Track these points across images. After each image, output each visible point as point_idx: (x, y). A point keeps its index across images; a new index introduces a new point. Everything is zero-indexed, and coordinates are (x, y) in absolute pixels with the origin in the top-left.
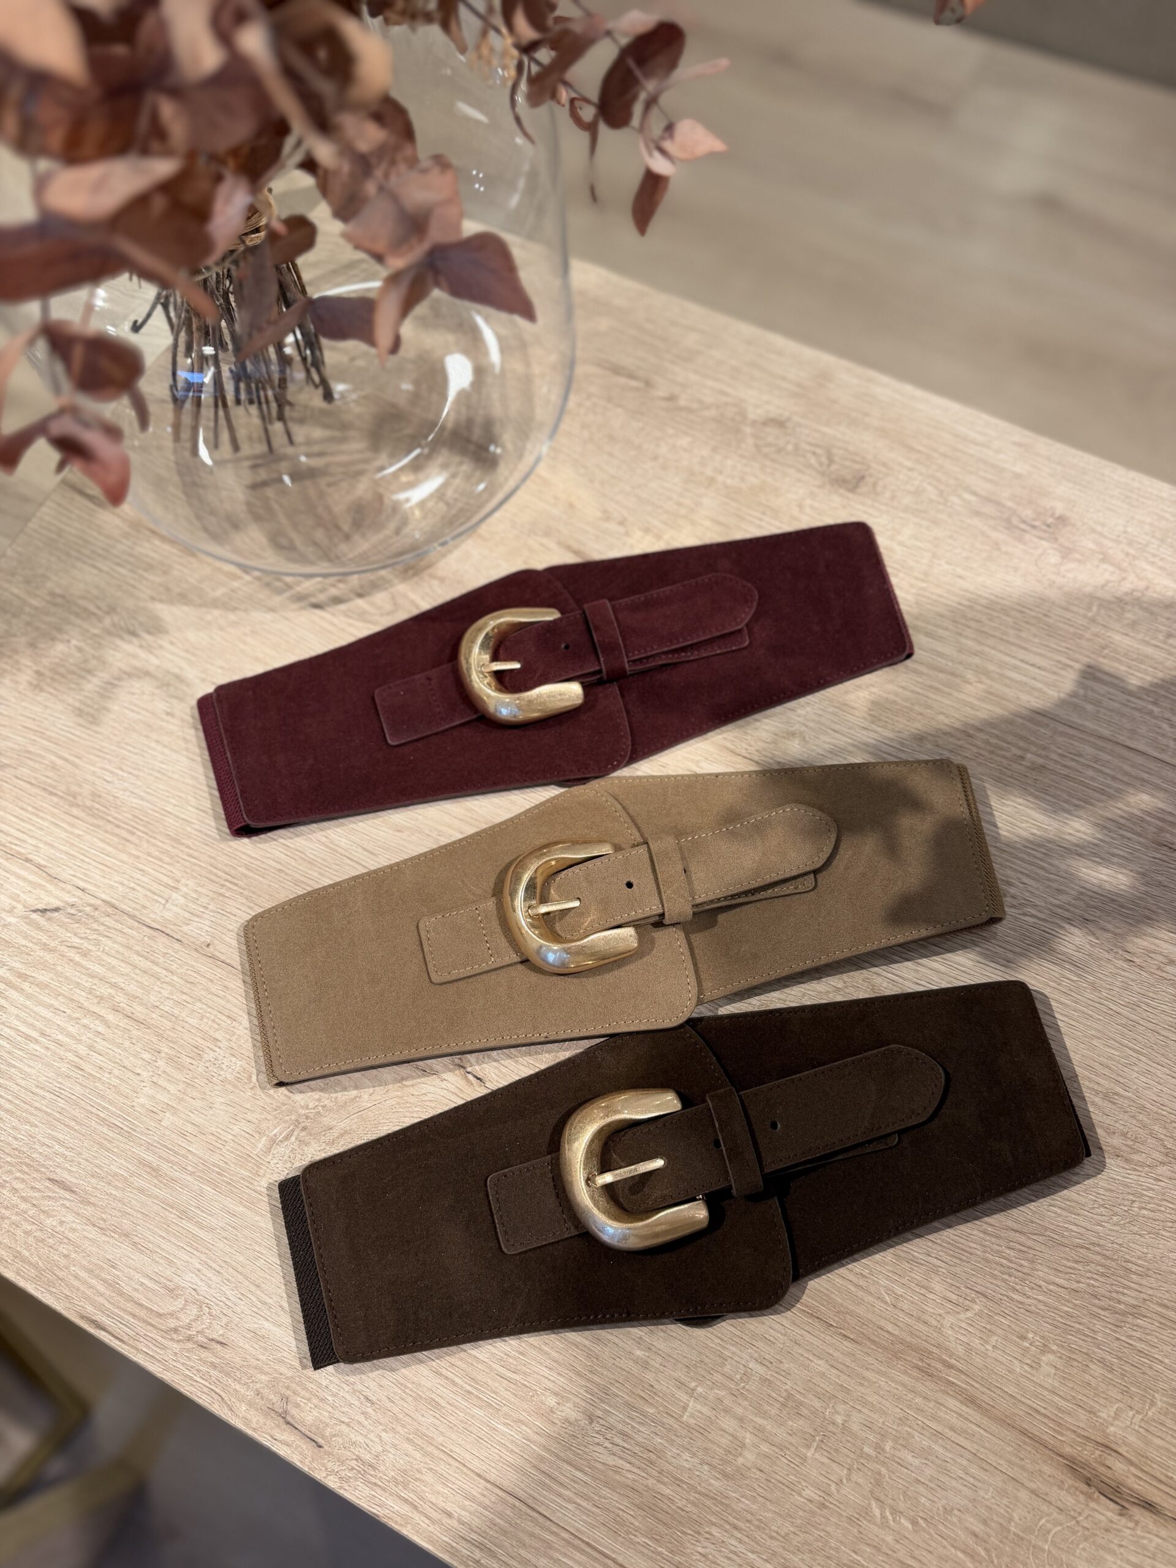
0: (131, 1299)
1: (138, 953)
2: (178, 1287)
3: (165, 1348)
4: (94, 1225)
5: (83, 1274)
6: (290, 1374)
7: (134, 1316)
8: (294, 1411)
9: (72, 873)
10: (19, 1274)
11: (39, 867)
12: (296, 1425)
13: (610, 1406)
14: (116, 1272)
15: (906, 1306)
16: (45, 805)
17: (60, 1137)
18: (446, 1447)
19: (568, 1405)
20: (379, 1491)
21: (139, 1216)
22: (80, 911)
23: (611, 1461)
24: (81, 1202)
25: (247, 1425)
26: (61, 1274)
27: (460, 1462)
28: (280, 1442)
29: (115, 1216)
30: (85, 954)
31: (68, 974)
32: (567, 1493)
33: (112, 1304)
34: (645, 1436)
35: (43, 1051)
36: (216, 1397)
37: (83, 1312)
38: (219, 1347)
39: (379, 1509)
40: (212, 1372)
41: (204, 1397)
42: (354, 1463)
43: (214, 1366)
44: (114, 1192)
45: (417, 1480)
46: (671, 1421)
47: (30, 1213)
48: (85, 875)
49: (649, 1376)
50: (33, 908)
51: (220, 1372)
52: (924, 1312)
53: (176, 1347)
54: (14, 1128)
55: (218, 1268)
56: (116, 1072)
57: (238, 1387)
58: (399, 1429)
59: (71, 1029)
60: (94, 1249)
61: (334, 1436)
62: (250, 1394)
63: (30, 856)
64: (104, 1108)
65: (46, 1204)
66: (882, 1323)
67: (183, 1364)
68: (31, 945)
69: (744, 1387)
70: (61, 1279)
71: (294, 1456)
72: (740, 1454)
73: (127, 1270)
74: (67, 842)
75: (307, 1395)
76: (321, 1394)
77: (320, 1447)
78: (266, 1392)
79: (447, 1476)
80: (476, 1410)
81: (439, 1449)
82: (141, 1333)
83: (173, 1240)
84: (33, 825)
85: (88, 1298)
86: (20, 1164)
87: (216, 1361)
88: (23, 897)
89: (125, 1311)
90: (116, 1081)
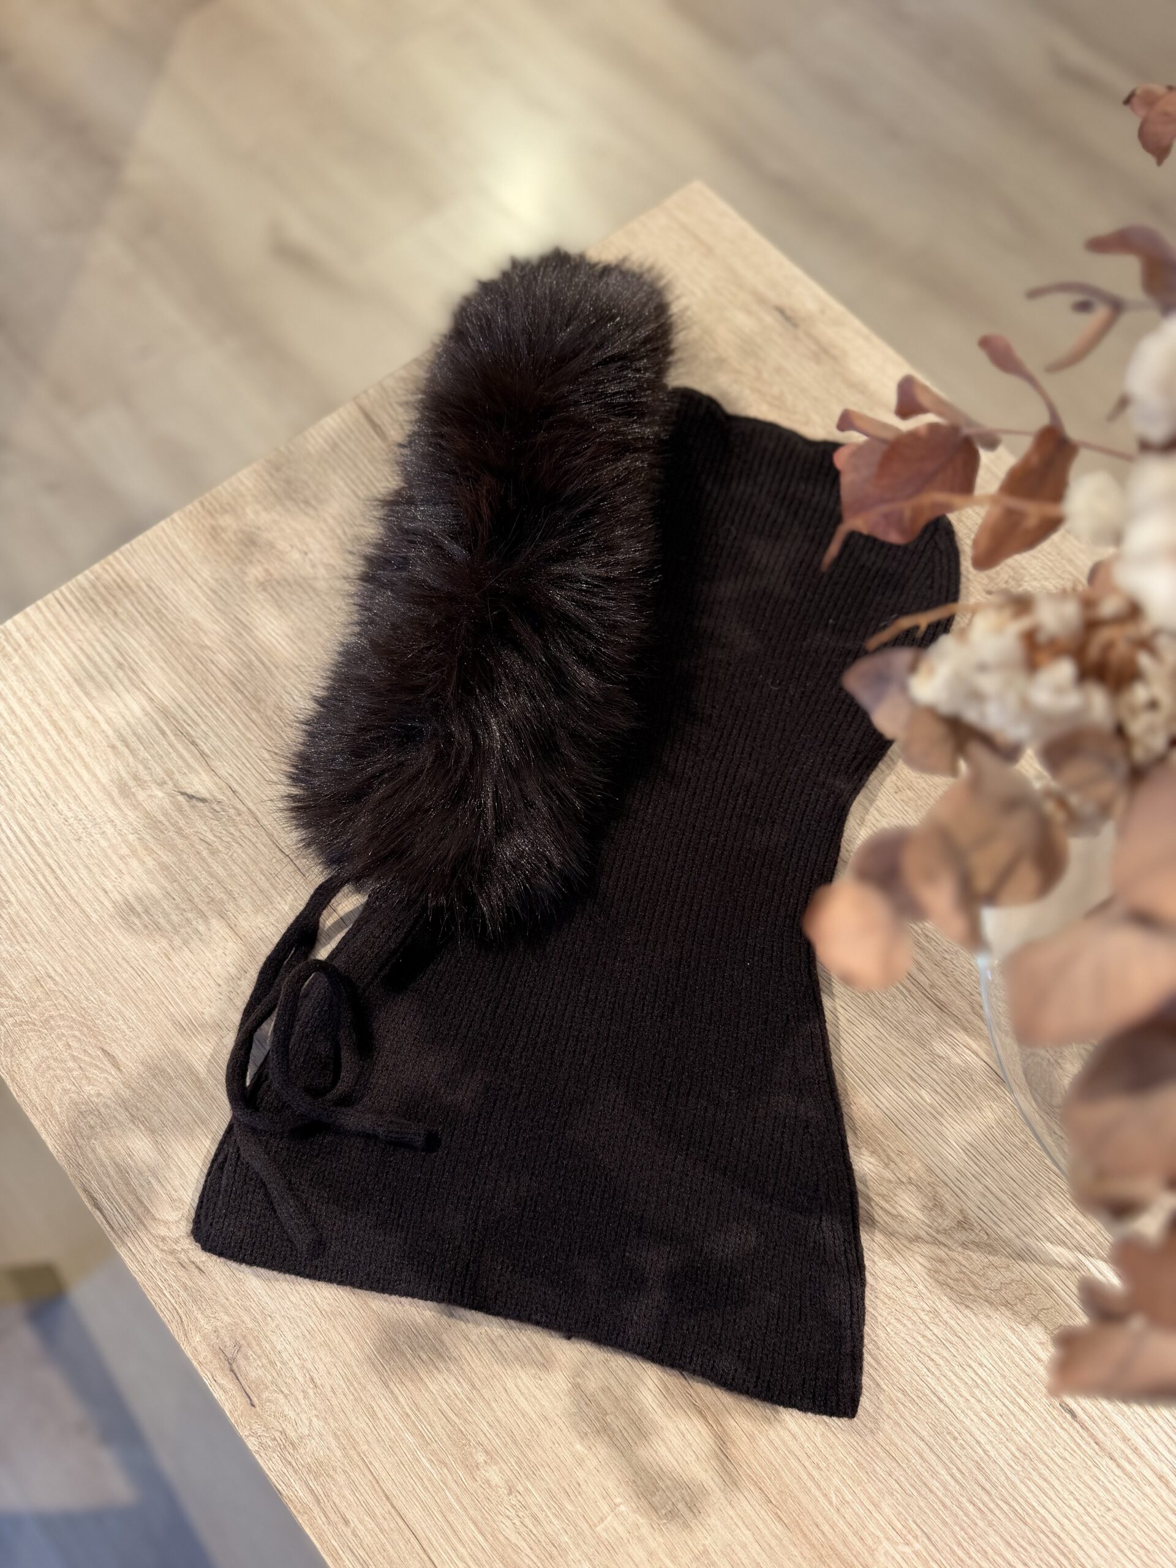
0: (134, 1192)
1: (262, 872)
2: (181, 1200)
3: (148, 1251)
4: (127, 1109)
5: (100, 1151)
6: (251, 1325)
7: (131, 1210)
8: (242, 1362)
9: (230, 772)
10: (44, 1126)
11: (202, 754)
12: (238, 1375)
13: (532, 1485)
14: (131, 1162)
15: (848, 1513)
16: (228, 698)
17: (127, 1014)
18: (367, 1457)
19: (494, 1467)
20: (291, 1471)
21: (171, 1118)
22: (224, 811)
23: (514, 1538)
25: (195, 1356)
26: (81, 1142)
27: (374, 1477)
28: (219, 1385)
29: (149, 1109)
30: (214, 852)
31: (190, 865)
32: (462, 1550)
33: (117, 1190)
34: (556, 1530)
35: (141, 927)
36: (177, 1317)
37: (87, 1186)
38: (196, 1271)
39: (285, 1488)
40: (182, 1293)
41: (166, 1312)
42: (277, 1435)
43: (186, 1289)
44: (155, 1086)
45: (329, 1475)
46: (585, 1526)
47: (75, 1073)
48: (242, 779)
49: (581, 1474)
50: (182, 790)
51: (189, 1295)
52: (865, 1527)
53: (158, 1254)
54: (89, 988)
56: (199, 975)
58: (331, 1421)
59: (174, 917)
61: (270, 1401)
62: (208, 1328)
63: (198, 741)
64: (176, 1003)
65: (93, 1072)
66: (820, 1520)
67: (158, 1273)
68: (167, 824)
69: (665, 1524)
70: (80, 1147)
71: (226, 1403)
73: (140, 1164)
74: (237, 741)
75: (259, 1352)
76: (273, 1357)
77: (253, 1405)
78: (223, 1332)
79: (358, 1484)
80: (407, 1435)
81: (360, 1456)
82: (132, 1229)
83: (192, 1154)
84: (211, 712)
85: (96, 1175)
86: (82, 1024)
87: (189, 1283)
88: (177, 776)
89: (125, 1201)
90: (196, 983)
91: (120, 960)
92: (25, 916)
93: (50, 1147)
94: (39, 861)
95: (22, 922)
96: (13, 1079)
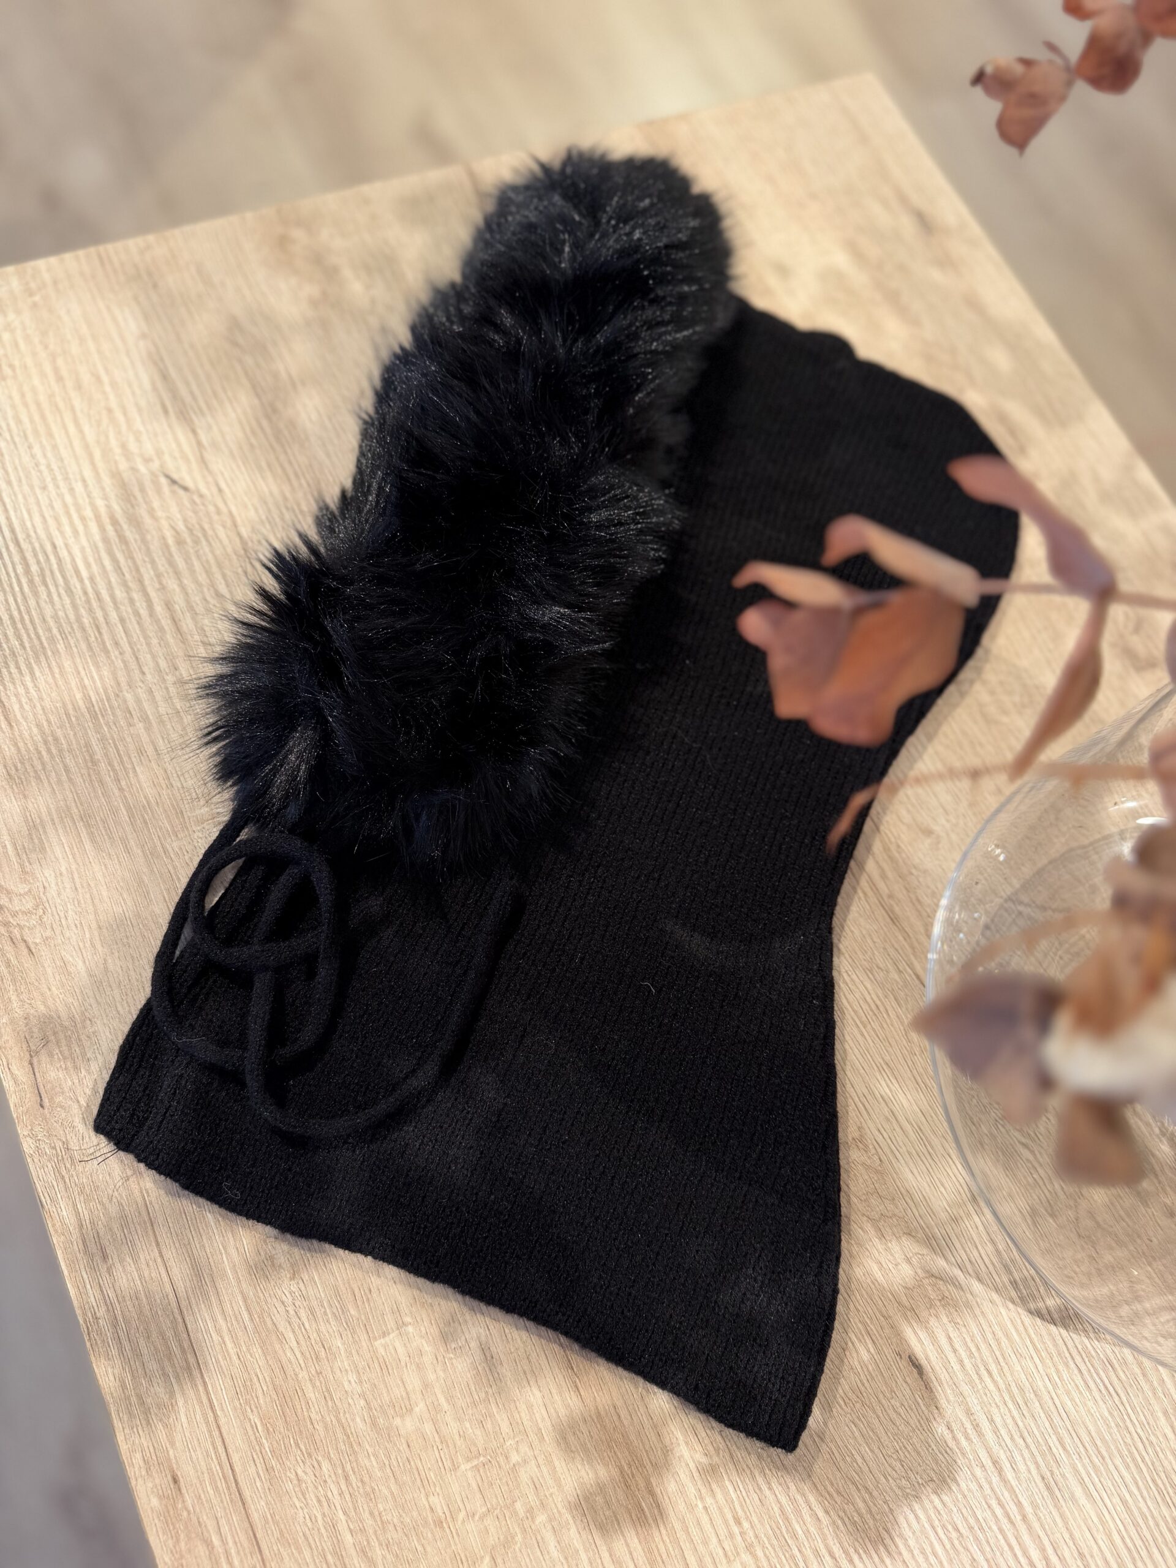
2: (32, 874)
6: (66, 1023)
8: (44, 1058)
9: (223, 471)
12: (36, 1071)
16: (243, 399)
20: (61, 1185)
23: (283, 1327)
27: (150, 1219)
28: (12, 1074)
30: (179, 543)
32: (221, 1321)
38: (26, 951)
42: (59, 1144)
44: (44, 753)
45: (101, 1203)
46: (363, 1336)
48: (232, 481)
50: (167, 473)
51: (10, 973)
52: (665, 1424)
55: (78, 886)
56: (126, 655)
57: (13, 998)
59: (118, 592)
61: (62, 1107)
63: (200, 431)
68: (141, 499)
71: (13, 1096)
72: (402, 1416)
74: (240, 440)
75: (67, 1053)
76: (79, 1063)
77: (42, 1106)
78: (34, 1021)
79: (130, 1222)
83: (60, 831)
87: (14, 961)
88: (167, 457)
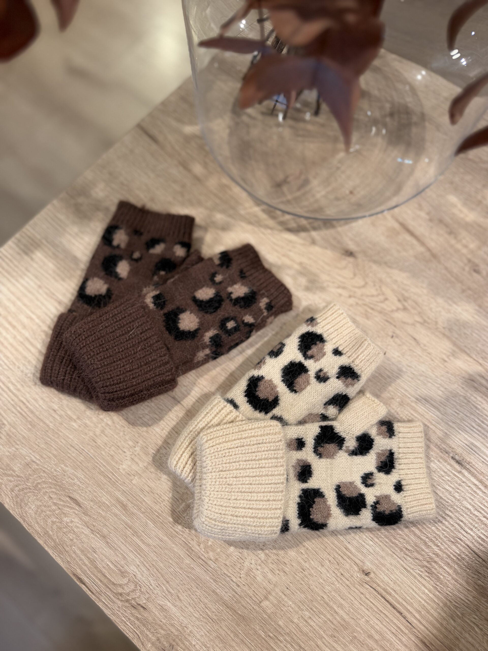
0: (101, 572)
2: (126, 572)
3: (114, 602)
4: (88, 527)
5: (78, 552)
6: (176, 634)
7: (101, 581)
10: (45, 543)
14: (96, 555)
17: (79, 475)
21: (113, 528)
24: (84, 513)
26: (67, 549)
29: (100, 525)
33: (91, 572)
36: (136, 635)
37: (75, 572)
38: (142, 609)
40: (136, 622)
41: (130, 634)
43: (138, 619)
47: (57, 512)
51: (140, 623)
53: (120, 603)
54: (55, 465)
55: (149, 567)
57: (148, 633)
60: (86, 540)
62: (154, 639)
64: (104, 466)
65: (66, 510)
67: (122, 613)
73: (101, 556)
75: (183, 647)
76: (191, 648)
78: (162, 639)
82: (103, 592)
83: (127, 546)
85: (79, 565)
86: (55, 485)
87: (139, 616)
89: (97, 577)
90: (112, 453)
91: (69, 447)
92: (14, 431)
93: (51, 554)
94: (16, 399)
95: (13, 434)
96: (24, 521)
